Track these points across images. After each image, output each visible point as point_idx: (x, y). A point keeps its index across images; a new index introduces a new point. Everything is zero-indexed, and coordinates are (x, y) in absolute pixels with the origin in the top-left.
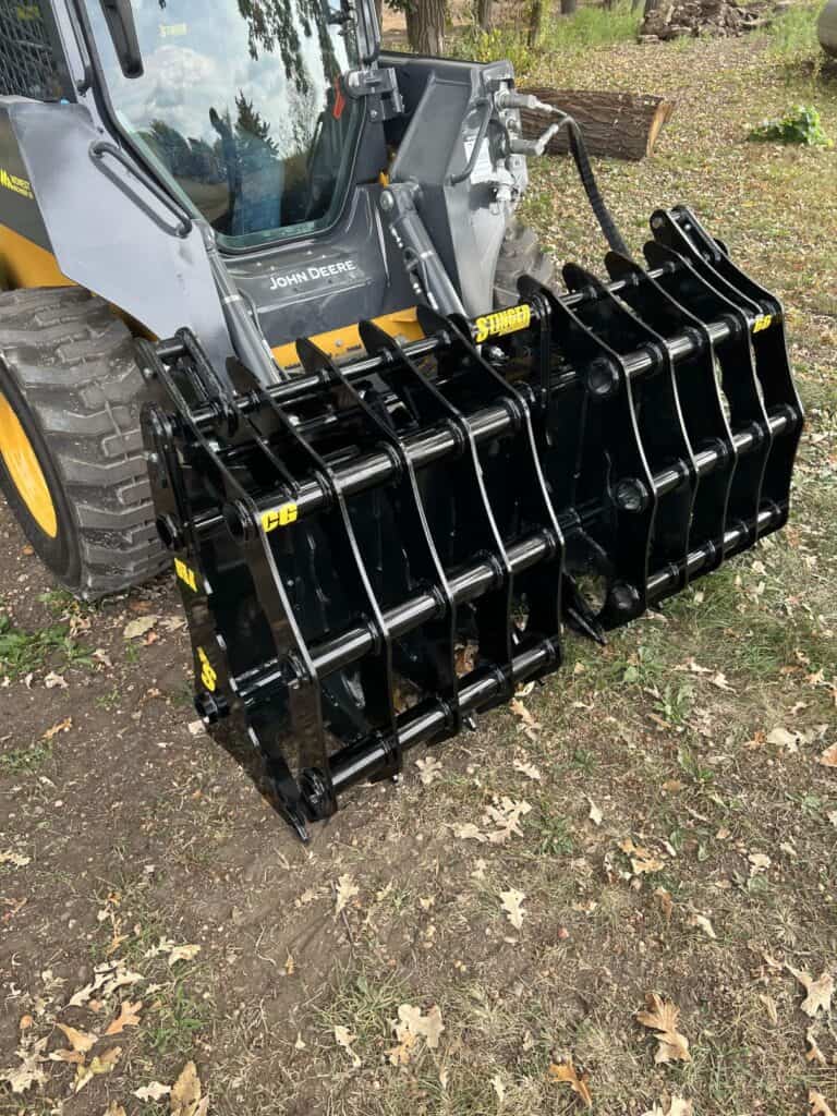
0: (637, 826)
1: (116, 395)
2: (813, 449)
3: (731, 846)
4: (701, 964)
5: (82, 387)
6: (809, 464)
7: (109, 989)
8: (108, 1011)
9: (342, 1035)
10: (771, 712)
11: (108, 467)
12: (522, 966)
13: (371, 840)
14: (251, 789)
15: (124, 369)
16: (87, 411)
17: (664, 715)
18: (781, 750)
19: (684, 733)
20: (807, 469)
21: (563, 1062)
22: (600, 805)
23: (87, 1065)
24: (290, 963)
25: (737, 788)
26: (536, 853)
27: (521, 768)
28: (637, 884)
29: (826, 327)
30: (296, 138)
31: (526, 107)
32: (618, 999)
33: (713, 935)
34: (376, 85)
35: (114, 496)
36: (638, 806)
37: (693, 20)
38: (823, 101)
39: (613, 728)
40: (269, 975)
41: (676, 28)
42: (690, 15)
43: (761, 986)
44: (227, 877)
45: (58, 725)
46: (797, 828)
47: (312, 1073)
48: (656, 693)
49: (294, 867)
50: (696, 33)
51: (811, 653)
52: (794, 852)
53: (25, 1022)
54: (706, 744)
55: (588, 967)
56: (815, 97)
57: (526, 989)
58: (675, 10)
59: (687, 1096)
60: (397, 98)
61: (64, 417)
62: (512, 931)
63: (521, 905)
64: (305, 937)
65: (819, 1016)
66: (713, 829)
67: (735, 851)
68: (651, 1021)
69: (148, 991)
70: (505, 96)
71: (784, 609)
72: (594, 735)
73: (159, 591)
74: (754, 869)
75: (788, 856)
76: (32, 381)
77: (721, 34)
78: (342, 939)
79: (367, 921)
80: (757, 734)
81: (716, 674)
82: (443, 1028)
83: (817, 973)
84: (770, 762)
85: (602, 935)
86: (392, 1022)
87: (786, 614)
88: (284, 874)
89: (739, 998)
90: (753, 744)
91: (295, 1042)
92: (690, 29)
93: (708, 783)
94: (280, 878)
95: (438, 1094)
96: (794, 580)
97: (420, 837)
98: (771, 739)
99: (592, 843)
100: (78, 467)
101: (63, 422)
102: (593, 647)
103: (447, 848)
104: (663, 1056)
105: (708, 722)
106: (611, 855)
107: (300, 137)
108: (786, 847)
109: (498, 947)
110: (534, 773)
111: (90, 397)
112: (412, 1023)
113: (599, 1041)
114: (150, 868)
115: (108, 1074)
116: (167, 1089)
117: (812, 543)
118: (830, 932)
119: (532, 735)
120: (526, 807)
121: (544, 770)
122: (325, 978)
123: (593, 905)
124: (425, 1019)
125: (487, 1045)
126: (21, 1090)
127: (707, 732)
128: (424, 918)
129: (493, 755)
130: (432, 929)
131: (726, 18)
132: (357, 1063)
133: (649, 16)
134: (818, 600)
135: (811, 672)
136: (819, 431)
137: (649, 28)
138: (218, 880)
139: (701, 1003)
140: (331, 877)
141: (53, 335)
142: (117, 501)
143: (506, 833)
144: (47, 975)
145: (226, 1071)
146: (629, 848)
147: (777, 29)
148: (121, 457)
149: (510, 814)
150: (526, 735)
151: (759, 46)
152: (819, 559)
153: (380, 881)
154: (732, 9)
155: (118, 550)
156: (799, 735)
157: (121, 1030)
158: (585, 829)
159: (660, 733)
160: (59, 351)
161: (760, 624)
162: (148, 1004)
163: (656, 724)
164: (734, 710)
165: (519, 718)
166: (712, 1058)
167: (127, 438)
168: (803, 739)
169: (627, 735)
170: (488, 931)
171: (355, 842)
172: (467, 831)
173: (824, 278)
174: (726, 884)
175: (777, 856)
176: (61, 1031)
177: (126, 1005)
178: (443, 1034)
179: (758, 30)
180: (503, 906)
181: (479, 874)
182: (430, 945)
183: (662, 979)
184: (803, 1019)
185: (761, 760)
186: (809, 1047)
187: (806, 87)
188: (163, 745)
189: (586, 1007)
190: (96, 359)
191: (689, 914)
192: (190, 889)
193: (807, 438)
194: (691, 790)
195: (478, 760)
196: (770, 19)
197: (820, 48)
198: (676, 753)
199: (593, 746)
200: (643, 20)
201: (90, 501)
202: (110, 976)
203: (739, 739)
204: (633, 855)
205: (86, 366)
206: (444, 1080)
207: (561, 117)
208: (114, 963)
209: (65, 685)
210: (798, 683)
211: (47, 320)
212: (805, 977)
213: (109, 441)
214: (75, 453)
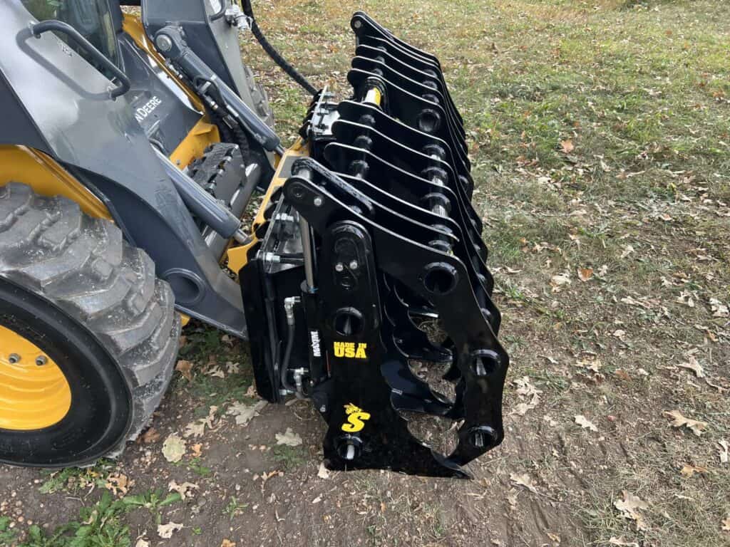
3: (605, 335)
5: (87, 265)
9: (616, 542)
10: (542, 271)
14: (405, 478)
16: (105, 284)
17: (514, 298)
19: (531, 301)
24: (553, 537)
25: (575, 312)
26: (558, 394)
33: (647, 373)
49: (485, 494)
52: (622, 322)
54: (541, 300)
55: (635, 423)
63: (587, 420)
65: (704, 375)
66: (591, 333)
68: (678, 423)
74: (621, 338)
75: (622, 325)
78: (553, 504)
79: (549, 485)
81: (504, 268)
82: (638, 497)
86: (622, 516)
88: (486, 502)
89: (683, 390)
90: (555, 288)
94: (486, 505)
97: (511, 429)
98: (558, 283)
99: (566, 373)
101: (96, 302)
103: (526, 423)
104: (698, 432)
108: (617, 322)
109: (602, 446)
112: (626, 508)
120: (526, 379)
122: (573, 527)
124: (627, 501)
128: (564, 461)
130: (574, 464)
135: (532, 246)
139: (677, 403)
140: (505, 483)
141: (25, 229)
143: (536, 396)
146: (580, 364)
149: (527, 386)
156: (564, 275)
158: (557, 369)
168: (567, 275)
170: (590, 443)
171: (490, 456)
172: (522, 409)
175: (620, 328)
178: (642, 499)
180: (583, 427)
181: (553, 423)
182: (583, 471)
185: (566, 294)
186: (716, 388)
188: (317, 500)
189: (656, 439)
198: (540, 312)
204: (585, 366)
206: (667, 515)
209: (180, 526)
213: (133, 301)
214: (115, 325)
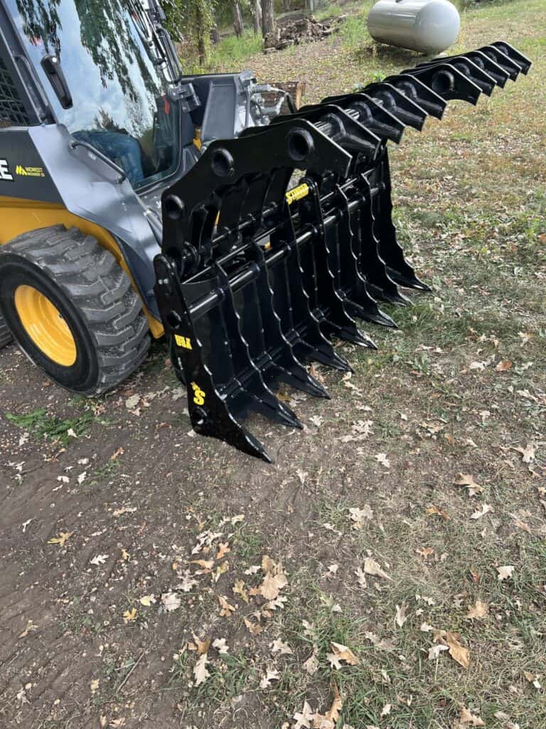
0: (425, 416)
1: (101, 272)
2: (443, 242)
3: (470, 412)
4: (475, 458)
5: (83, 271)
6: (444, 250)
7: (209, 541)
8: (214, 550)
9: (328, 526)
10: (467, 357)
11: (107, 310)
12: (397, 481)
13: (303, 454)
15: (100, 259)
16: (89, 283)
17: (419, 370)
18: (478, 370)
19: (431, 375)
20: (444, 252)
21: (430, 508)
22: (404, 413)
23: (215, 571)
24: (290, 508)
25: (463, 390)
26: (384, 438)
27: (361, 408)
28: (435, 437)
29: (428, 184)
30: (135, 130)
31: (266, 91)
32: (444, 480)
33: (475, 446)
34: (183, 93)
35: (111, 326)
36: (422, 409)
37: (293, 35)
38: (383, 69)
39: (396, 381)
40: (282, 516)
41: (284, 41)
42: (291, 32)
43: (503, 458)
44: (242, 486)
45: (116, 452)
46: (496, 398)
47: (321, 543)
48: (410, 362)
49: (272, 474)
50: (297, 43)
51: (476, 328)
52: (498, 407)
53: (175, 567)
54: (443, 377)
55: (426, 473)
56: (378, 67)
57: (402, 489)
58: (282, 31)
59: (488, 503)
60: (196, 98)
61: (80, 288)
62: (387, 469)
63: (386, 458)
64: (292, 498)
65: (532, 461)
66: (460, 408)
67: (473, 414)
68: (462, 483)
69: (229, 537)
70: (253, 87)
71: (457, 314)
72: (389, 386)
73: (134, 383)
74: (483, 418)
75: (496, 409)
76: (58, 272)
77: (312, 41)
78: (309, 494)
79: (318, 484)
80: (464, 367)
81: (435, 348)
82: (372, 511)
83: (525, 447)
84: (475, 376)
85: (427, 460)
86: (349, 516)
87: (458, 315)
88: (268, 478)
89: (496, 465)
90: (464, 371)
91: (308, 535)
92: (293, 41)
93: (450, 391)
94: (267, 480)
95: (381, 533)
96: (456, 301)
97: (326, 447)
98: (471, 367)
99: (407, 427)
100: (93, 313)
101: (80, 290)
102: (372, 352)
103: (341, 447)
104: (472, 493)
105: (440, 368)
106: (418, 430)
107: (137, 129)
108: (494, 406)
109: (383, 477)
110: (367, 408)
111: (90, 275)
112: (356, 514)
113: (443, 497)
114: (201, 494)
115: (227, 572)
116: (259, 567)
117: (459, 283)
118: (525, 432)
119: (359, 394)
120: (371, 423)
121: (371, 406)
122: (309, 510)
123: (418, 450)
124: (362, 511)
125: (394, 512)
126: (188, 590)
127: (440, 372)
128: (344, 476)
129: (345, 407)
130: (349, 479)
131: (312, 30)
132: (340, 534)
133: (266, 36)
134: (471, 306)
135: (479, 336)
136: (443, 233)
137: (269, 44)
138: (237, 489)
139: (480, 471)
140: (292, 472)
141: (61, 248)
142: (114, 328)
143: (366, 434)
144: (174, 547)
145: (282, 555)
146: (425, 425)
147: (343, 32)
148: (111, 304)
149: (365, 427)
150: (357, 395)
151: (335, 44)
152: (465, 290)
153: (316, 468)
154: (314, 25)
155: (118, 357)
156: (484, 362)
157: (223, 555)
158: (401, 424)
159: (420, 378)
160: (66, 255)
161: (449, 322)
162: (231, 543)
163: (416, 375)
164: (450, 361)
165: (351, 389)
166: (492, 489)
167: (113, 293)
168: (486, 363)
169: (404, 382)
170: (375, 472)
171: (296, 457)
172: (346, 439)
173: (417, 161)
174: (474, 427)
175: (492, 410)
176: (195, 564)
177: (221, 545)
178: (374, 513)
179: (332, 35)
180: (379, 460)
181: (361, 453)
182: (351, 485)
183: (460, 468)
184: (526, 464)
185: (470, 376)
186: (532, 473)
187: (371, 63)
188: (178, 445)
189: (432, 487)
190: (85, 256)
191: (462, 442)
192: (226, 496)
193: (438, 238)
194: (444, 395)
195: (339, 411)
196: (337, 27)
197: (372, 40)
198: (431, 384)
199: (390, 392)
200: (264, 40)
201: (101, 331)
202: (207, 537)
203: (457, 371)
204: (428, 427)
205: (83, 260)
206: (382, 528)
207: (283, 93)
208: (206, 532)
210: (476, 342)
211: (54, 241)
212: (521, 449)
213: (104, 296)
214: (89, 306)
